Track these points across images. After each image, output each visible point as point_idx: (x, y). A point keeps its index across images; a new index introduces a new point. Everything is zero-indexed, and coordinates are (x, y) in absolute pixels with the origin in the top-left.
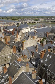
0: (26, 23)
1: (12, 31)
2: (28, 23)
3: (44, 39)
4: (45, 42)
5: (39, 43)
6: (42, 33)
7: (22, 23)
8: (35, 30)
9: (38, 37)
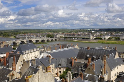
0: (31, 41)
2: (34, 42)
3: (67, 70)
4: (70, 76)
6: (63, 60)
7: (23, 43)
8: (49, 55)
9: (56, 67)
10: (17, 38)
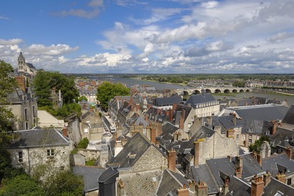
0: (208, 91)
1: (170, 110)
2: (213, 92)
3: (262, 139)
4: (267, 149)
5: (247, 151)
6: (256, 122)
7: (197, 92)
8: (235, 112)
9: (244, 132)
10: (190, 86)
